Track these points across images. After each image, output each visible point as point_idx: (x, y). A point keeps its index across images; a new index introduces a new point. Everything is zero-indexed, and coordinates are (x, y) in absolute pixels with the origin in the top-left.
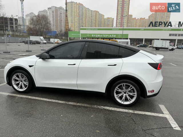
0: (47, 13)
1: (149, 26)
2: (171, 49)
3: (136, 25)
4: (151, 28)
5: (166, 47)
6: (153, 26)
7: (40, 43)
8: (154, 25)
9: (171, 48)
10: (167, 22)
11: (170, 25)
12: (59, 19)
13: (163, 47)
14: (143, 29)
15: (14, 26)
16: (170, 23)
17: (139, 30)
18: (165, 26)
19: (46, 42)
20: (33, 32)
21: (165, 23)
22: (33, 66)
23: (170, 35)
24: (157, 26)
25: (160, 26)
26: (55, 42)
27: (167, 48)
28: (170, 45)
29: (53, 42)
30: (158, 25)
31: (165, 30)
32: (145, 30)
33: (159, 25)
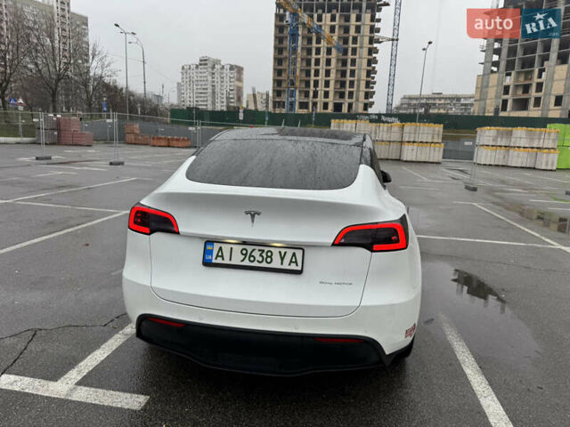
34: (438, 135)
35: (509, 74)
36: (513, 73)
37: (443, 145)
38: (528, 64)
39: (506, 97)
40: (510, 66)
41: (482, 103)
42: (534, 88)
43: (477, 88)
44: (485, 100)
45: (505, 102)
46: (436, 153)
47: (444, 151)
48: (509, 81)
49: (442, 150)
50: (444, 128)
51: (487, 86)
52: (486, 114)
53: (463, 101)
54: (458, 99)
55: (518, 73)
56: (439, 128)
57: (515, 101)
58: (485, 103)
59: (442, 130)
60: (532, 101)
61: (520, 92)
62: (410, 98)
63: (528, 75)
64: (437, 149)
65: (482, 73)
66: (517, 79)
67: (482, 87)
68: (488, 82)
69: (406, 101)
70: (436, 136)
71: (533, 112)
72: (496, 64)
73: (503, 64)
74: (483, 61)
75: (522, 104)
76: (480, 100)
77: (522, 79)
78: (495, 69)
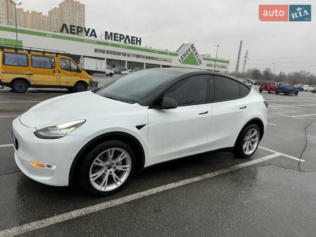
1: (62, 31)
2: (109, 73)
3: (25, 24)
4: (65, 34)
5: (103, 70)
6: (68, 32)
8: (69, 30)
9: (108, 71)
10: (89, 29)
11: (93, 34)
13: (98, 70)
14: (51, 36)
16: (93, 30)
17: (44, 35)
18: (87, 35)
21: (87, 30)
22: (145, 125)
23: (96, 51)
24: (74, 33)
25: (80, 33)
27: (104, 73)
28: (108, 68)
30: (76, 31)
31: (88, 41)
32: (54, 36)
33: (78, 31)
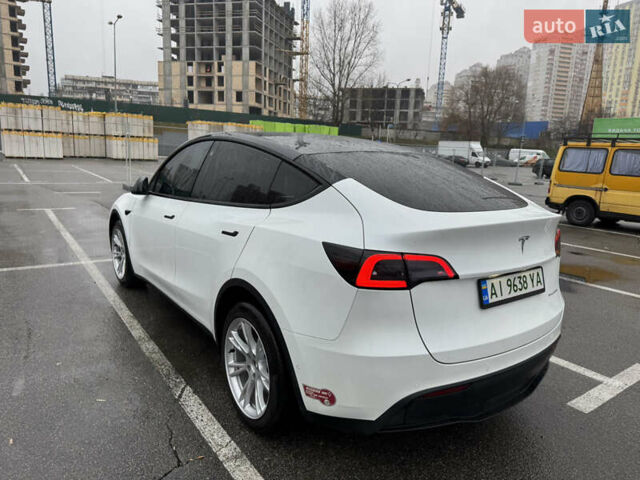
0: (529, 57)
7: (468, 163)
12: (571, 74)
15: (411, 112)
19: (487, 159)
20: (456, 128)
22: (130, 212)
26: (526, 160)
29: (516, 160)
34: (149, 127)
35: (190, 64)
36: (194, 63)
37: (157, 140)
38: (207, 55)
39: (190, 88)
40: (190, 55)
41: (168, 92)
42: (215, 81)
43: (159, 75)
44: (170, 89)
45: (191, 94)
46: (151, 149)
47: (159, 146)
48: (192, 71)
49: (157, 145)
50: (154, 120)
51: (170, 75)
52: (175, 106)
53: (140, 89)
54: (135, 86)
55: (199, 64)
56: (149, 120)
57: (201, 93)
58: (171, 94)
59: (152, 122)
60: (216, 95)
61: (203, 84)
62: (74, 80)
63: (209, 67)
64: (151, 144)
65: (162, 59)
66: (198, 71)
67: (165, 75)
68: (170, 70)
69: (70, 83)
70: (147, 130)
71: (219, 107)
72: (176, 51)
73: (183, 52)
74: (162, 46)
75: (207, 97)
76: (165, 89)
77: (203, 70)
78: (175, 57)
